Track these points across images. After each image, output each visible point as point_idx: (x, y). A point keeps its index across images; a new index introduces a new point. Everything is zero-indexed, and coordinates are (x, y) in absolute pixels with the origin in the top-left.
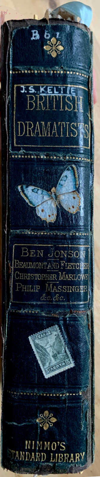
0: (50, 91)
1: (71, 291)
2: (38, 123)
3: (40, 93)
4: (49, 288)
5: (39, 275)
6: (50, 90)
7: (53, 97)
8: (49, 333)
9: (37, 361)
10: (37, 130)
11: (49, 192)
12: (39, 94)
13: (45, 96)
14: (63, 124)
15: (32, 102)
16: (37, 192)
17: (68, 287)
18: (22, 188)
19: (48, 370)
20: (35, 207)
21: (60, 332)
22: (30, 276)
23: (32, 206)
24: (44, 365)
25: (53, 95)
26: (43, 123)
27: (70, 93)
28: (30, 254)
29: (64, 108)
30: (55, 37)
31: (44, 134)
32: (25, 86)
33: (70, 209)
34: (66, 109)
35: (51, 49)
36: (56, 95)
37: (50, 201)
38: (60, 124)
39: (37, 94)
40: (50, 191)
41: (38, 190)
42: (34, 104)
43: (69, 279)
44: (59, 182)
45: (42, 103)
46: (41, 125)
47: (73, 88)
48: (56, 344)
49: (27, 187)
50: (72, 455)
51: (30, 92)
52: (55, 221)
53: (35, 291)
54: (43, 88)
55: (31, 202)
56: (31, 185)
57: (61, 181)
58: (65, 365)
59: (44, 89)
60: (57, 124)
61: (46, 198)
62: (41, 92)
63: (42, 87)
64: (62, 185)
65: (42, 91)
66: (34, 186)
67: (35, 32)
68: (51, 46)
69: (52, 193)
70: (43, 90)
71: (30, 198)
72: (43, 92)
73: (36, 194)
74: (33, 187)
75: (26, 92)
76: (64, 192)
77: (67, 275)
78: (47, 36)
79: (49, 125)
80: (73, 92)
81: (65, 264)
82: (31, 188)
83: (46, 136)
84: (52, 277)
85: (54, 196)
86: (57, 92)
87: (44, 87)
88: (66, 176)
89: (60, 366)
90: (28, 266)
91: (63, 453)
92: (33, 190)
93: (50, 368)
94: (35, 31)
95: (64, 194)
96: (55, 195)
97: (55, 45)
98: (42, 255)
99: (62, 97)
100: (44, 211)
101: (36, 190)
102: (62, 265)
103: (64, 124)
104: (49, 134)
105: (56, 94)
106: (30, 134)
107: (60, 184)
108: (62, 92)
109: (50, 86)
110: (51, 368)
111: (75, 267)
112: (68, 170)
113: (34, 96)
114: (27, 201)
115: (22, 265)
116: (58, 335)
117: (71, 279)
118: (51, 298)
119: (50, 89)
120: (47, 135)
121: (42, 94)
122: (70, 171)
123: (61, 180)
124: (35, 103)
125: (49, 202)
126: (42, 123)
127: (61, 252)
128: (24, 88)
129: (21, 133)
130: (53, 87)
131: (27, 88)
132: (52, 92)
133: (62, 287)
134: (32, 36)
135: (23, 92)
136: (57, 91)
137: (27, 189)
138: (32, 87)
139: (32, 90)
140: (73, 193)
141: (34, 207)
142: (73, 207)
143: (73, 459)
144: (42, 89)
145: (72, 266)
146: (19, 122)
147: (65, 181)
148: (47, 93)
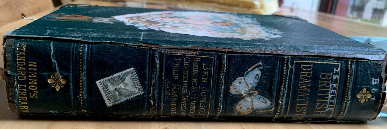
0: (333, 91)
1: (172, 104)
2: (310, 81)
3: (332, 84)
4: (175, 87)
5: (186, 79)
6: (333, 92)
7: (328, 94)
8: (136, 86)
9: (112, 75)
10: (305, 80)
11: (255, 89)
12: (331, 83)
13: (329, 87)
14: (306, 101)
15: (327, 77)
16: (255, 78)
17: (176, 103)
18: (260, 66)
19: (104, 84)
20: (243, 77)
21: (138, 95)
22: (186, 71)
23: (245, 74)
24: (108, 80)
25: (330, 94)
26: (309, 85)
27: (329, 107)
28: (205, 71)
29: (319, 102)
30: (372, 97)
31: (301, 86)
32: (338, 71)
33: (240, 105)
34: (318, 104)
35: (363, 94)
36: (329, 96)
37: (247, 90)
38: (307, 99)
39: (332, 81)
40: (256, 90)
41: (257, 79)
42: (324, 79)
43: (183, 103)
44: (262, 97)
45: (325, 85)
47: (332, 110)
48: (127, 91)
49: (261, 70)
50: (26, 103)
52: (231, 93)
53: (174, 74)
54: (335, 86)
55: (247, 73)
56: (262, 74)
57: (263, 98)
58: (108, 99)
59: (335, 87)
60: (308, 96)
61: (250, 86)
62: (333, 84)
63: (337, 86)
64: (259, 99)
65: (333, 85)
66: (261, 76)
67: (377, 81)
68: (365, 94)
69: (254, 91)
70: (334, 86)
71: (251, 72)
72: (332, 86)
73: (254, 78)
74: (260, 76)
75: (335, 72)
76: (253, 101)
77: (186, 102)
78: (374, 91)
79: (307, 90)
80: (329, 109)
81: (195, 100)
82: (259, 73)
83: (300, 87)
84: (185, 90)
85: (251, 93)
86: (331, 97)
87: (336, 87)
88: (266, 103)
89: (108, 94)
90: (194, 69)
91: (28, 96)
92: (257, 75)
93: (105, 86)
94: (379, 81)
95: (252, 101)
96: (252, 94)
97: (366, 97)
98: (204, 81)
99: (327, 101)
100: (239, 84)
101: (257, 78)
102: (195, 98)
103: (307, 102)
104: (300, 90)
105: (330, 96)
106: (302, 74)
107: (260, 97)
108: (331, 101)
109: (336, 92)
110: (105, 87)
111: (192, 108)
112: (271, 104)
113: (330, 79)
114: (249, 70)
115: (196, 64)
116: (136, 94)
117: (183, 105)
118: (167, 88)
119: (334, 91)
120: (300, 88)
121: (331, 85)
122: (270, 105)
123: (263, 99)
124: (325, 79)
125: (246, 89)
126: (309, 84)
127: (205, 97)
128: (337, 70)
129: (304, 67)
130: (336, 94)
131: (337, 73)
132: (331, 93)
133: (176, 98)
134: (375, 79)
135: (335, 70)
136: (332, 97)
137: (259, 70)
138: (337, 78)
139: (335, 77)
140: (252, 108)
141: (244, 76)
142: (241, 108)
143: (22, 103)
144: (335, 85)
145: (193, 106)
146: (312, 66)
147: (262, 102)
148: (331, 89)
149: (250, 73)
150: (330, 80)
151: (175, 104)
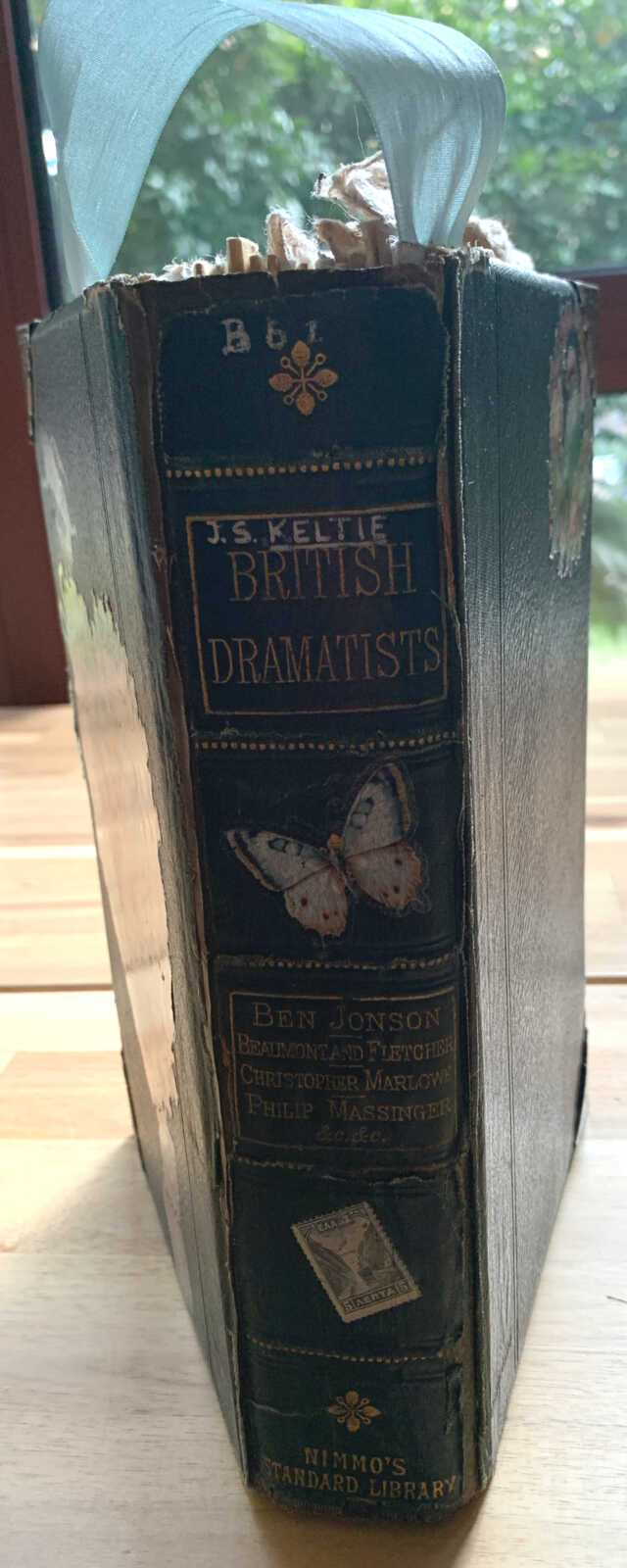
0: (301, 536)
1: (401, 1119)
2: (270, 640)
3: (270, 544)
4: (339, 1110)
5: (309, 1078)
6: (303, 531)
7: (312, 553)
8: (348, 1221)
9: (319, 1282)
10: (269, 664)
11: (322, 849)
12: (267, 549)
13: (284, 553)
14: (351, 641)
15: (245, 574)
16: (283, 850)
17: (394, 1108)
18: (237, 837)
19: (350, 1303)
20: (282, 893)
21: (377, 1218)
22: (283, 1079)
23: (271, 888)
24: (338, 1293)
25: (313, 547)
26: (288, 640)
27: (368, 537)
28: (276, 1020)
29: (350, 587)
30: (304, 338)
31: (294, 676)
32: (219, 523)
33: (386, 895)
34: (359, 590)
35: (295, 385)
36: (320, 546)
37: (326, 875)
38: (342, 641)
39: (260, 546)
40: (324, 844)
41: (287, 842)
42: (254, 581)
43: (394, 1087)
44: (349, 817)
45: (280, 575)
46: (279, 646)
47: (379, 517)
48: (365, 1248)
49: (253, 834)
50: (424, 1485)
51: (238, 541)
52: (342, 930)
53: (298, 1117)
54: (277, 528)
55: (269, 879)
56: (264, 828)
57: (356, 816)
58: (396, 1294)
59: (282, 529)
60: (332, 640)
61: (312, 865)
62: (273, 539)
63: (276, 522)
64: (360, 828)
65: (276, 537)
66: (274, 830)
67: (234, 327)
68: (294, 376)
69: (329, 851)
70: (279, 533)
71: (263, 866)
72: (279, 541)
73: (282, 854)
74: (273, 836)
75: (224, 540)
76: (366, 849)
77: (388, 1078)
78: (276, 339)
79: (307, 648)
80: (377, 531)
81: (379, 1050)
82: (263, 838)
83: (298, 680)
84: (346, 1082)
85: (336, 860)
86: (324, 539)
87: (282, 524)
88: (370, 801)
89: (380, 1295)
90: (276, 1053)
91: (402, 1480)
92: (271, 844)
93: (355, 1301)
94: (232, 321)
95: (365, 854)
96: (340, 857)
97: (306, 369)
98: (312, 1024)
99: (343, 552)
100: (309, 903)
101: (282, 844)
102: (373, 1050)
103: (355, 641)
104: (309, 675)
105: (322, 542)
106: (248, 677)
107: (351, 824)
108: (341, 537)
109: (302, 518)
110: (359, 1301)
111: (411, 1055)
112: (376, 780)
113: (250, 556)
114: (256, 874)
115: (260, 1048)
116: (371, 1224)
117: (400, 1087)
118: (345, 1137)
119: (299, 527)
120: (301, 678)
121: (274, 548)
122: (381, 785)
123: (355, 813)
124: (256, 577)
125: (324, 878)
126: (284, 641)
127: (366, 1018)
128: (216, 527)
129: (223, 673)
130: (312, 519)
131: (226, 529)
132: (306, 539)
133: (376, 1108)
134: (225, 343)
135: (214, 541)
136: (323, 534)
137: (253, 839)
138: (242, 523)
139: (241, 536)
140: (393, 848)
141: (278, 891)
142: (397, 890)
143: (426, 1493)
144: (275, 531)
145: (402, 1054)
146: (213, 641)
147: (367, 814)
148: (294, 543)
149: (266, 872)
150: (254, 557)
151: (397, 1110)
